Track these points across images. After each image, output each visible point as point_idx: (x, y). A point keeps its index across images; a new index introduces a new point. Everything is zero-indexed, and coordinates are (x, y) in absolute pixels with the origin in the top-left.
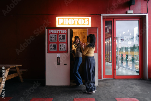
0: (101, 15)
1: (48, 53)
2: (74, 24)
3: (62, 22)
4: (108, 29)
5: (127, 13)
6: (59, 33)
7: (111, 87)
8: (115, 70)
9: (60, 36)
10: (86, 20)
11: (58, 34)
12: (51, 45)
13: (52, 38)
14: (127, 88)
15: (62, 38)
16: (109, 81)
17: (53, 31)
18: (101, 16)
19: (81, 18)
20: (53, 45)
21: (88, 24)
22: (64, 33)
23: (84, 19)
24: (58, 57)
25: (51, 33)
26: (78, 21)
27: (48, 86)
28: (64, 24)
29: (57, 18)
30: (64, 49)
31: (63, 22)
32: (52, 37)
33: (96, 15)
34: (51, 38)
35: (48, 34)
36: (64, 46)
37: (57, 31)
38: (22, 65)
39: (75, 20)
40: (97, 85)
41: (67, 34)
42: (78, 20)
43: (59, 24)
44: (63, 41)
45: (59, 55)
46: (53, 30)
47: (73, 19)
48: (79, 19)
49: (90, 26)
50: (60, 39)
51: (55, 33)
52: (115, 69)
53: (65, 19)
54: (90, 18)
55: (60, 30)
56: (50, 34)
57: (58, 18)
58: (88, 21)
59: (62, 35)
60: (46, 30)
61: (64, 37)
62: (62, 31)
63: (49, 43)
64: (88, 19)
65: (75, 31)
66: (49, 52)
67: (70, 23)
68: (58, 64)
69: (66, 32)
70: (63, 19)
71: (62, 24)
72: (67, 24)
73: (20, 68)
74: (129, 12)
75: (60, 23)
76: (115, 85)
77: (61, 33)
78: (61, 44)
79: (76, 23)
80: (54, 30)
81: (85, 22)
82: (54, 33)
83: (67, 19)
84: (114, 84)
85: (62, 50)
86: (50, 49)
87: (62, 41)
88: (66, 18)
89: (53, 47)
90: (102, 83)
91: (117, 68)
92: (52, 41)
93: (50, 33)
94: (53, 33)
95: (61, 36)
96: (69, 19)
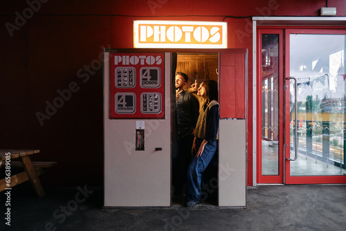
0: (254, 18)
1: (111, 118)
2: (182, 40)
3: (149, 36)
4: (267, 58)
5: (319, 14)
6: (142, 63)
7: (282, 209)
8: (288, 161)
9: (144, 71)
10: (214, 30)
11: (138, 66)
12: (119, 97)
13: (122, 78)
14: (322, 211)
15: (149, 77)
16: (272, 192)
17: (126, 60)
18: (252, 21)
19: (201, 26)
20: (124, 98)
21: (220, 42)
22: (155, 65)
23: (209, 28)
24: (137, 130)
25: (120, 64)
26: (192, 33)
27: (110, 208)
28: (155, 40)
29: (136, 23)
30: (156, 108)
31: (153, 36)
32: (122, 74)
33: (240, 17)
34: (119, 76)
35: (112, 67)
36: (156, 99)
37: (134, 60)
38: (38, 151)
39: (185, 29)
40: (245, 205)
41: (162, 66)
42: (191, 29)
43: (141, 40)
44: (152, 85)
45: (140, 124)
46: (124, 57)
47: (180, 26)
48: (195, 27)
49: (224, 46)
50: (143, 79)
51: (130, 65)
52: (286, 160)
53: (156, 28)
54: (224, 25)
55: (145, 57)
56: (117, 66)
57: (140, 25)
58: (220, 32)
59: (148, 69)
60: (107, 55)
61: (154, 74)
62: (150, 60)
63: (113, 90)
64: (220, 27)
65: (183, 61)
66: (114, 116)
67: (171, 38)
68: (138, 149)
69: (159, 62)
70: (152, 26)
71: (150, 40)
72: (163, 39)
73: (33, 158)
74: (325, 11)
75: (143, 39)
76: (291, 203)
77: (146, 65)
78: (148, 94)
79: (188, 38)
80: (128, 57)
81: (210, 36)
82: (128, 64)
83: (163, 28)
84: (287, 200)
85: (148, 111)
86: (116, 107)
87: (149, 85)
88: (160, 25)
89: (124, 103)
90: (255, 196)
91: (292, 157)
92: (122, 86)
93: (116, 63)
94: (124, 63)
95: (148, 72)
96: (168, 27)
